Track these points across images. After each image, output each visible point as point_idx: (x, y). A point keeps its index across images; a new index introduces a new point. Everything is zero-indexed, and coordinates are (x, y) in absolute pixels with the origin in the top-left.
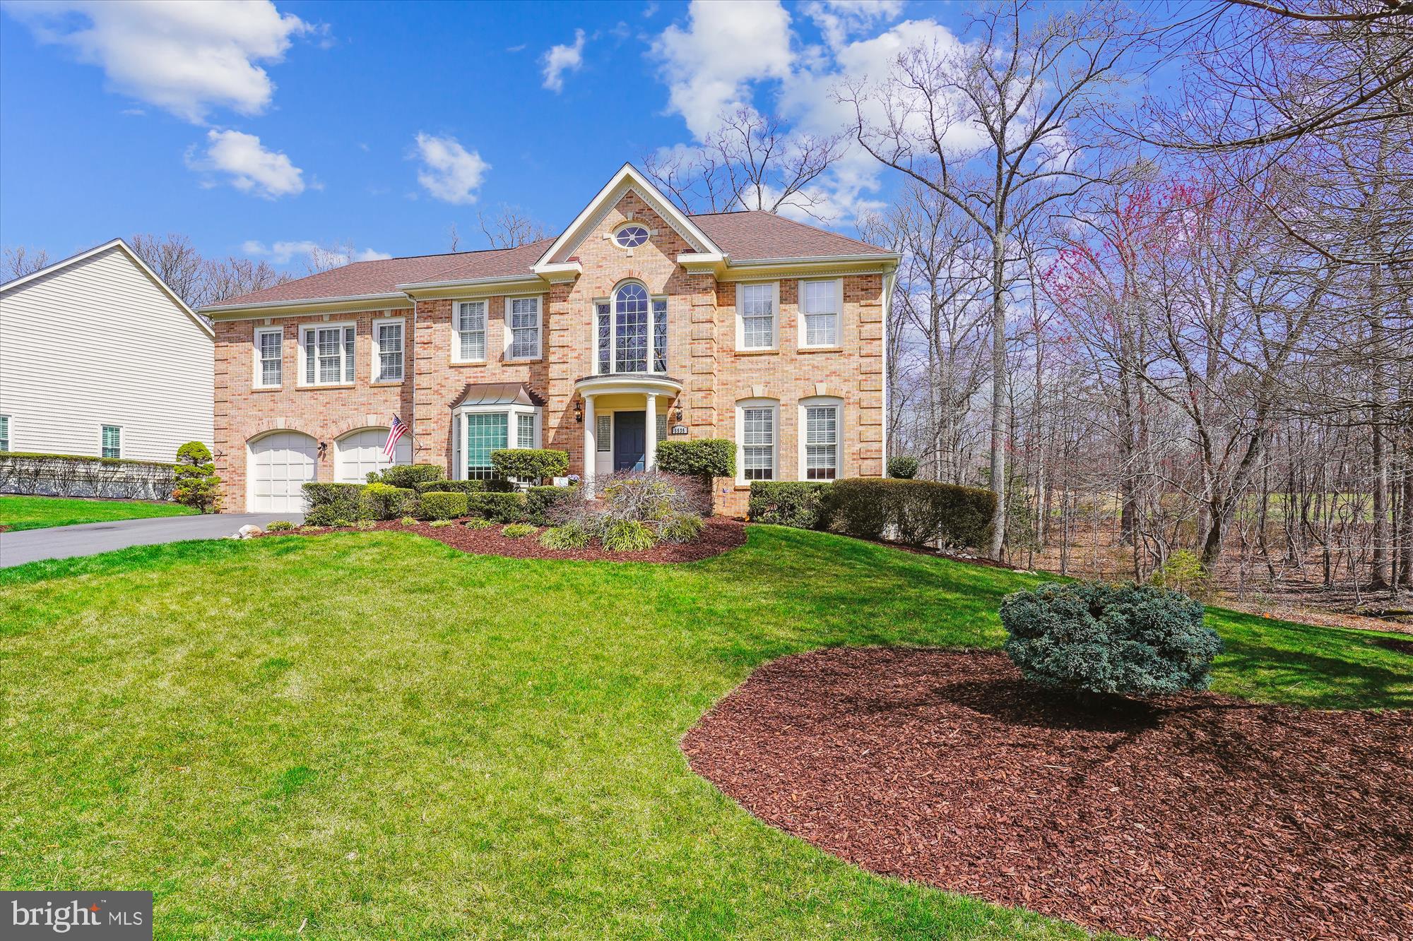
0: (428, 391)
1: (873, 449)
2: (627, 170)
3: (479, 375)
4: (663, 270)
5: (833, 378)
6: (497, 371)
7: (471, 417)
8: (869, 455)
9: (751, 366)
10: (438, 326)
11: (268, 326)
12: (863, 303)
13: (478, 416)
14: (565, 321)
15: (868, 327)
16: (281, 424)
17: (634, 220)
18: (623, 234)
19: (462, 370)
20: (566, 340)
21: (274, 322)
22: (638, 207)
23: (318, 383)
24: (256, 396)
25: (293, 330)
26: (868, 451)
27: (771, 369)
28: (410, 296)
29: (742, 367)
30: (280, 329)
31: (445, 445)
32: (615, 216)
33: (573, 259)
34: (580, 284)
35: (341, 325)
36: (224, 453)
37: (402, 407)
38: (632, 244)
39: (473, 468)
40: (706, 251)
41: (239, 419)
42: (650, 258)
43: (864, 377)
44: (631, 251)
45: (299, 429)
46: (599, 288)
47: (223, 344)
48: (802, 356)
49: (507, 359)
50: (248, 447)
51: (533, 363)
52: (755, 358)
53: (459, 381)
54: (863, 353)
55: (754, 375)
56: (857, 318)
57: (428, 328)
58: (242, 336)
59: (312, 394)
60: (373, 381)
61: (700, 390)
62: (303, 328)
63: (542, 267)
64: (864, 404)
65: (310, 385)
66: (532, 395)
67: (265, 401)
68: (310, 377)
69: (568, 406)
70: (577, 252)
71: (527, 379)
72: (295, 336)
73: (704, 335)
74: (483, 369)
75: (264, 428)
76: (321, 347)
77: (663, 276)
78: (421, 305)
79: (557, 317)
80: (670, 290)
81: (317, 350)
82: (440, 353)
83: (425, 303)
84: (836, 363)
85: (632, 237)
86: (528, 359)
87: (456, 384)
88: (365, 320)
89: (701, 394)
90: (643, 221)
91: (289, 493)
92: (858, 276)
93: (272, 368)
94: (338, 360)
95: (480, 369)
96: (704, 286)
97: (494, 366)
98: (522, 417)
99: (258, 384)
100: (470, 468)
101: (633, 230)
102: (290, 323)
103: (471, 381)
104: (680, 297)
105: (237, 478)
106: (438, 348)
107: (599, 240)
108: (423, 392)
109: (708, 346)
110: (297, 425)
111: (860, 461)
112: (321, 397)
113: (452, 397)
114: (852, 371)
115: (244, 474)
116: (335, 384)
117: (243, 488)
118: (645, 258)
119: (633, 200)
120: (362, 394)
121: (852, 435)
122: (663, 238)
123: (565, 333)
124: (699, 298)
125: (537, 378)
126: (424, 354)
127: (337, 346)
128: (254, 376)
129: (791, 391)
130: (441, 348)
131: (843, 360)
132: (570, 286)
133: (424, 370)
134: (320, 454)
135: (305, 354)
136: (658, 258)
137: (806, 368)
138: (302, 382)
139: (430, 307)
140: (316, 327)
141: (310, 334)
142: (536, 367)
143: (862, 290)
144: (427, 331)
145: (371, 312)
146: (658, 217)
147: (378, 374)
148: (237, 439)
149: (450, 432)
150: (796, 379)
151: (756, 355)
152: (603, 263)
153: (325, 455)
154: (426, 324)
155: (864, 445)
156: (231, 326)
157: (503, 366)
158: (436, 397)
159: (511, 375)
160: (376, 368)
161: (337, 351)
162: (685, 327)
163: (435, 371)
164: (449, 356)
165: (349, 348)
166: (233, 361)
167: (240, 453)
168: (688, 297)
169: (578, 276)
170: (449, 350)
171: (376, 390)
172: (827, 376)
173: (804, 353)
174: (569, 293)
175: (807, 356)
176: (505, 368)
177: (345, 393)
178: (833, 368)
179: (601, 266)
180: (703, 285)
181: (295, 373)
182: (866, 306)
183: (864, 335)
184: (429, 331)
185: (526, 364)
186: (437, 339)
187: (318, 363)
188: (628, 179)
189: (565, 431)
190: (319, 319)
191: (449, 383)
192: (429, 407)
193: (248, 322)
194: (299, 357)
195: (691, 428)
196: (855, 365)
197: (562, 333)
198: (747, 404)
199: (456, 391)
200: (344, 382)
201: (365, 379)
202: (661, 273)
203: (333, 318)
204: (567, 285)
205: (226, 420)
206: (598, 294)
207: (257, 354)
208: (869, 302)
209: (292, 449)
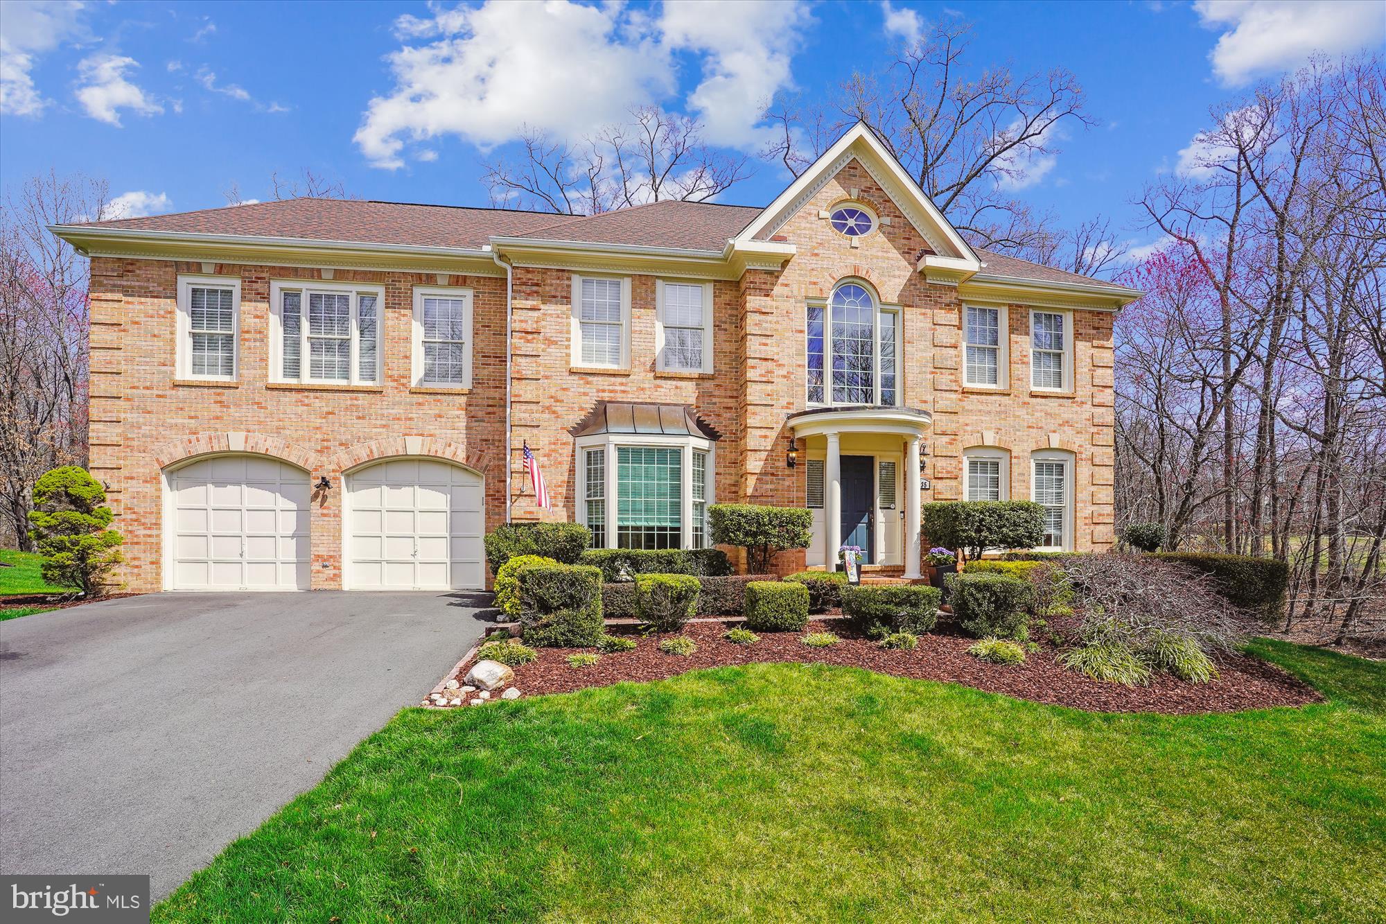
0: (534, 407)
1: (1105, 512)
2: (859, 130)
3: (619, 388)
4: (897, 273)
5: (1066, 428)
6: (647, 386)
7: (623, 451)
8: (1101, 519)
9: (980, 407)
10: (550, 308)
11: (208, 275)
12: (1096, 343)
13: (634, 451)
14: (768, 324)
15: (1100, 371)
16: (237, 443)
17: (858, 200)
18: (839, 216)
19: (590, 378)
20: (770, 351)
21: (221, 270)
22: (866, 183)
23: (306, 379)
24: (181, 392)
25: (259, 286)
26: (1100, 515)
27: (1003, 413)
28: (501, 257)
29: (970, 407)
30: (235, 284)
31: (563, 490)
32: (834, 191)
33: (779, 239)
34: (789, 275)
35: (352, 290)
36: (114, 487)
37: (468, 428)
38: (851, 231)
39: (627, 528)
40: (959, 255)
41: (145, 429)
42: (880, 254)
43: (1095, 430)
44: (856, 240)
45: (273, 452)
46: (815, 283)
47: (109, 296)
48: (1034, 400)
49: (660, 368)
50: (163, 478)
51: (702, 378)
52: (984, 397)
53: (585, 394)
54: (1096, 401)
55: (983, 418)
56: (1089, 360)
57: (533, 309)
58: (152, 286)
59: (299, 396)
60: (414, 383)
61: (944, 434)
62: (277, 287)
63: (744, 243)
64: (1097, 461)
65: (293, 382)
66: (700, 424)
67: (206, 404)
68: (293, 368)
69: (775, 444)
70: (784, 229)
71: (692, 400)
72: (265, 297)
73: (949, 364)
74: (624, 380)
75: (202, 448)
76: (313, 320)
77: (897, 280)
78: (520, 274)
79: (757, 317)
80: (906, 301)
81: (305, 325)
82: (552, 349)
83: (527, 270)
84: (1068, 411)
85: (851, 222)
86: (695, 372)
87: (582, 400)
88: (402, 285)
89: (946, 439)
90: (870, 204)
91: (247, 557)
92: (1090, 312)
93: (213, 348)
94: (344, 346)
95: (619, 380)
96: (948, 301)
97: (641, 377)
98: (699, 456)
99: (184, 371)
100: (620, 528)
101: (852, 213)
102: (254, 275)
103: (606, 396)
104: (919, 310)
105: (141, 532)
106: (550, 342)
107: (814, 218)
108: (524, 407)
109: (953, 377)
110: (269, 444)
111: (1092, 527)
112: (317, 403)
113: (576, 418)
114: (1084, 422)
115: (157, 525)
116: (342, 383)
117: (157, 548)
118: (874, 252)
119: (858, 172)
120: (395, 404)
121: (1083, 495)
122: (896, 230)
123: (769, 341)
124: (942, 316)
125: (707, 400)
126: (528, 348)
127: (344, 321)
128: (178, 357)
129: (1023, 441)
130: (556, 343)
131: (1075, 408)
132: (774, 275)
133: (528, 373)
134: (316, 496)
135: (281, 329)
136: (890, 255)
137: (1038, 414)
138: (277, 376)
139: (537, 278)
140: (306, 288)
141: (291, 298)
142: (709, 385)
143: (1094, 328)
144: (531, 313)
145: (412, 275)
146: (889, 201)
147: (422, 374)
148: (143, 465)
149: (572, 471)
150: (1029, 427)
151: (987, 394)
152: (820, 251)
153: (325, 498)
154: (529, 303)
155: (1095, 508)
156: (127, 267)
157: (656, 378)
158: (546, 416)
159: (666, 393)
160: (418, 365)
161: (345, 330)
162: (924, 351)
163: (547, 377)
164: (568, 355)
165: (367, 328)
166: (133, 329)
167: (149, 489)
168: (928, 311)
169: (785, 263)
170: (568, 347)
171: (420, 398)
172: (1060, 425)
173: (1036, 396)
174: (773, 284)
175: (1039, 400)
176: (659, 382)
177: (363, 400)
178: (1066, 416)
179: (817, 255)
180: (946, 299)
181: (264, 360)
182: (1097, 347)
183: (1096, 381)
184: (535, 314)
185: (691, 379)
186: (549, 328)
187: (306, 347)
188: (859, 144)
189: (769, 478)
190: (315, 274)
191: (569, 397)
192: (535, 431)
193: (166, 264)
194: (271, 334)
195: (934, 482)
196: (1088, 415)
197: (764, 340)
198: (973, 454)
199: (582, 409)
200: (356, 381)
201: (401, 380)
202: (894, 276)
203: (340, 276)
204: (770, 273)
205: (118, 429)
206: (813, 292)
207: (183, 321)
208: (1101, 343)
209: (250, 484)
